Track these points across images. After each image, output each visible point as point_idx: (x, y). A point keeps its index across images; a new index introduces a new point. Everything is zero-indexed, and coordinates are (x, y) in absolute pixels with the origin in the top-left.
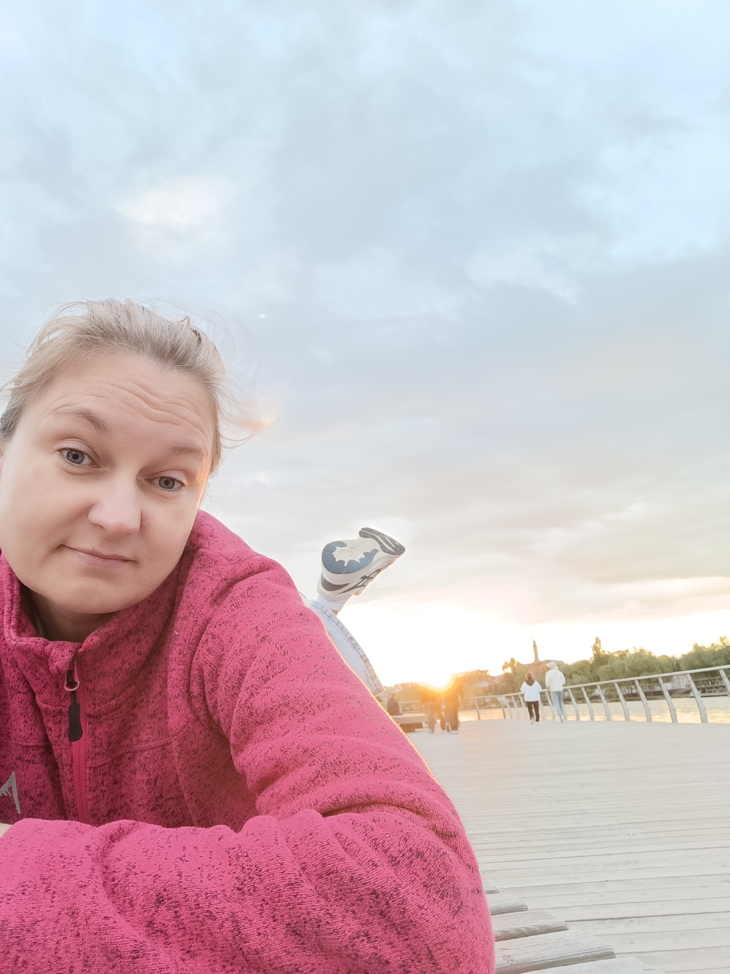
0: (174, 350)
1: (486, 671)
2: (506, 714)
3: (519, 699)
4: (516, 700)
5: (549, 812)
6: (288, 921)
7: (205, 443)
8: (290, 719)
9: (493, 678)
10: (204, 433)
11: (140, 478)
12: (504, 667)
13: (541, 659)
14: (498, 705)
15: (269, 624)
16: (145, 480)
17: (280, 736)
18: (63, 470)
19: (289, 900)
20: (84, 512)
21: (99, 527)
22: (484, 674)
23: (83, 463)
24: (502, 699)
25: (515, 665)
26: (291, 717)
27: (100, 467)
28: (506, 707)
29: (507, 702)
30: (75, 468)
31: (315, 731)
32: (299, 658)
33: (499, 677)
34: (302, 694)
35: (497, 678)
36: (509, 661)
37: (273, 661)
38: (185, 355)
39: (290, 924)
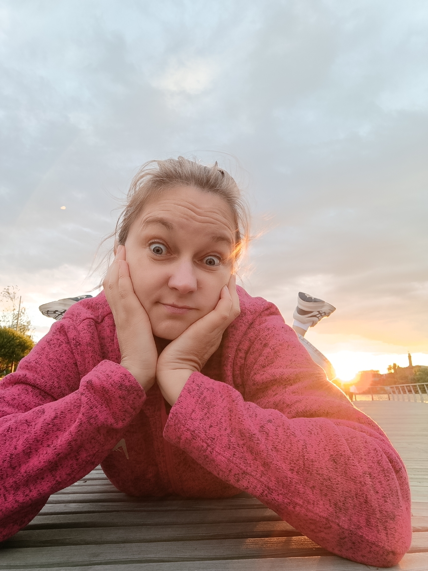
0: (208, 181)
1: (377, 371)
2: (390, 397)
3: (399, 389)
4: (397, 389)
5: (419, 458)
6: (332, 453)
7: (230, 234)
8: (278, 387)
9: (382, 375)
10: (229, 229)
11: (195, 260)
12: (389, 369)
13: (414, 364)
14: (385, 392)
15: (267, 336)
16: (198, 261)
17: (272, 396)
18: (151, 258)
19: (335, 442)
20: (166, 281)
21: (174, 289)
22: (376, 373)
23: (162, 254)
24: (388, 388)
25: (397, 368)
26: (279, 386)
27: (172, 255)
28: (390, 393)
29: (391, 390)
30: (158, 256)
31: (291, 394)
32: (281, 356)
33: (386, 375)
34: (283, 375)
35: (384, 375)
36: (392, 365)
37: (269, 356)
38: (215, 183)
39: (332, 455)
